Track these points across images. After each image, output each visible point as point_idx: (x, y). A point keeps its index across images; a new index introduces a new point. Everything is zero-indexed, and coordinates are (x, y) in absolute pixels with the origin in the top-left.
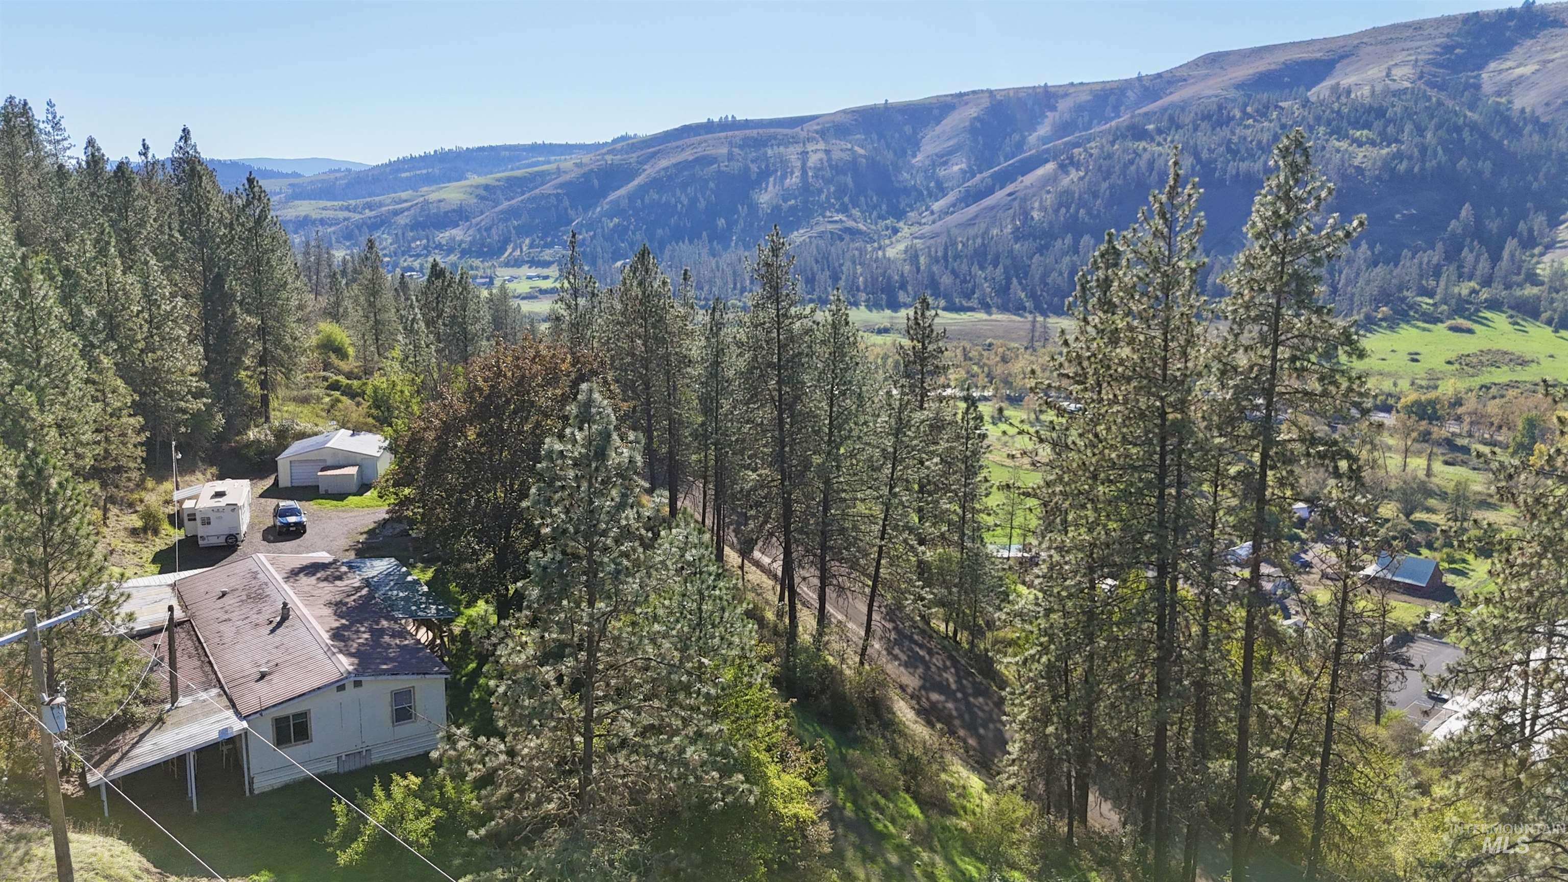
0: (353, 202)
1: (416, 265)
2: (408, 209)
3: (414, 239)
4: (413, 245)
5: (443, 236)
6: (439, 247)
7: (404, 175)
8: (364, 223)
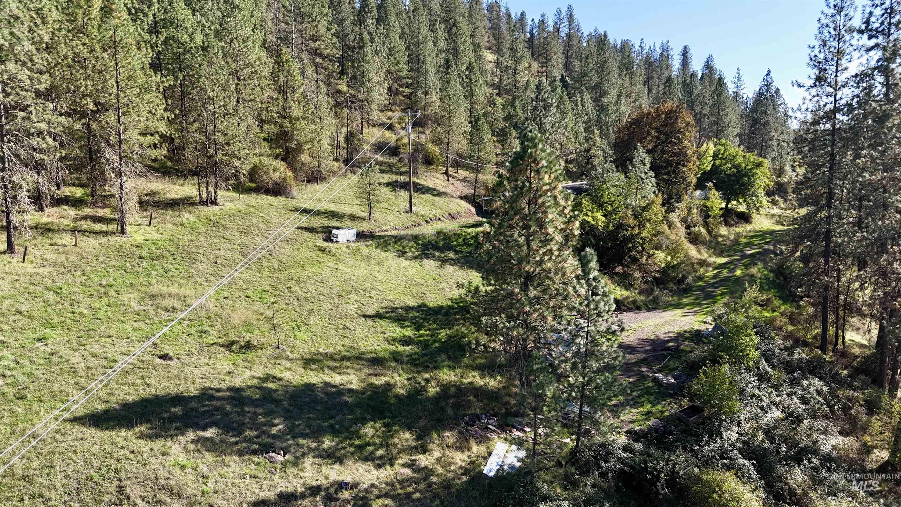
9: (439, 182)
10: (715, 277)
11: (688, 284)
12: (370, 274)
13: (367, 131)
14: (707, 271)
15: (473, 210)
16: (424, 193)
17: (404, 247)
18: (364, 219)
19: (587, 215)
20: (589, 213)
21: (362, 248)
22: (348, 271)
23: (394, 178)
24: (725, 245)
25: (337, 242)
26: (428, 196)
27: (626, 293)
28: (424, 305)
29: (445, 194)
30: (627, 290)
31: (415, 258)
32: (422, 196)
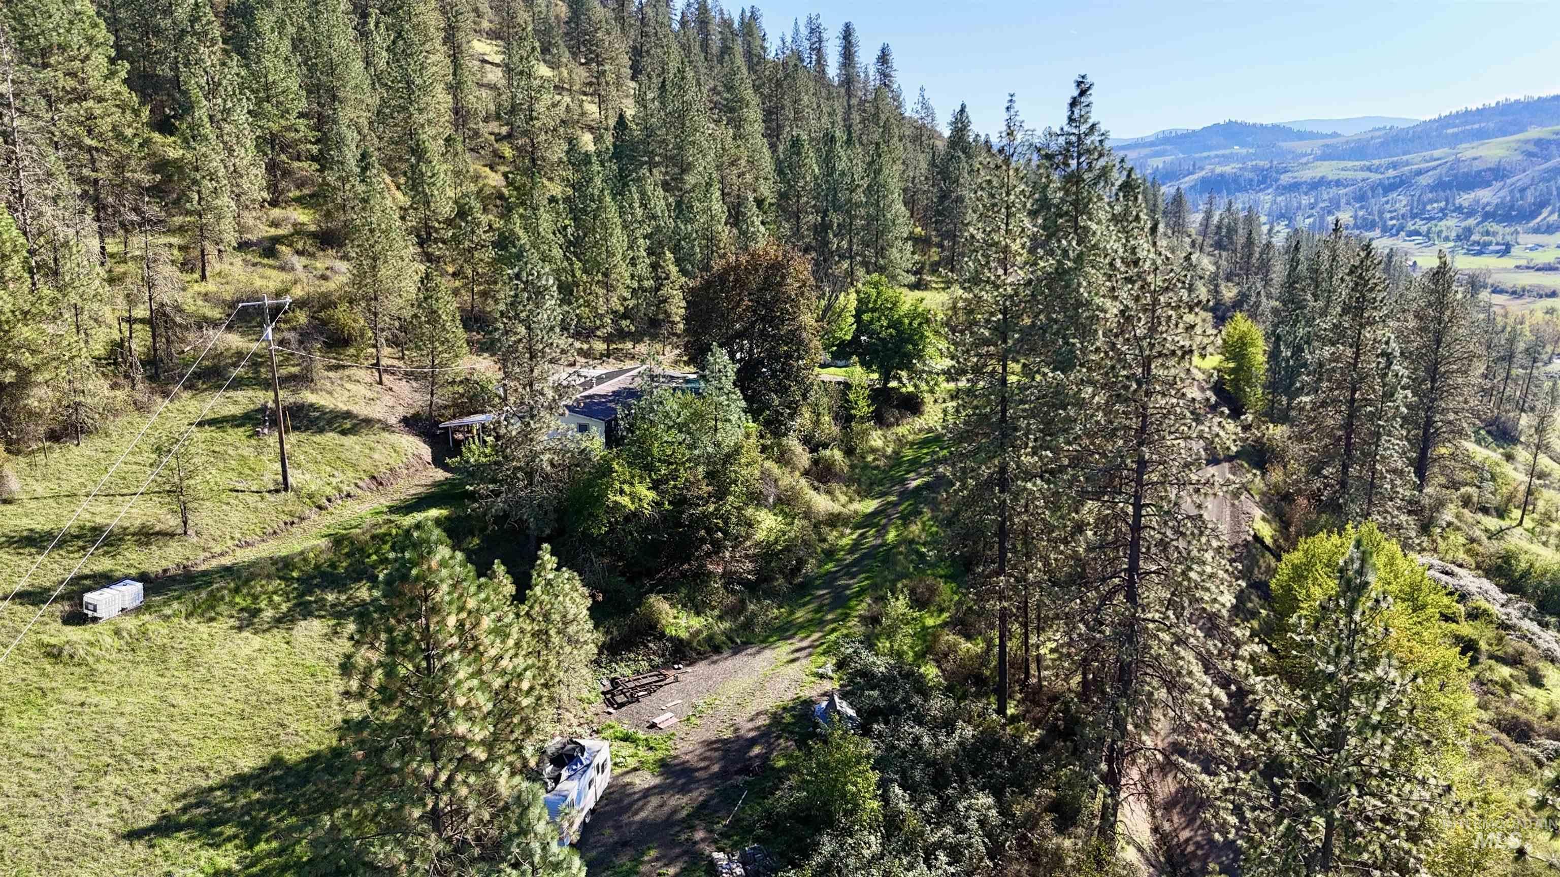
0: (1376, 162)
1: (1424, 229)
2: (1434, 168)
3: (1431, 201)
4: (1429, 207)
5: (1465, 199)
6: (1459, 209)
7: (1450, 131)
8: (1381, 184)
9: (362, 390)
10: (856, 546)
11: (806, 576)
12: (163, 700)
13: (218, 267)
14: (842, 535)
15: (426, 452)
16: (321, 431)
17: (255, 598)
18: (172, 535)
19: (622, 492)
20: (626, 487)
21: (151, 628)
22: (108, 703)
23: (263, 397)
24: (877, 467)
25: (95, 620)
26: (330, 438)
27: (697, 623)
28: (277, 761)
29: (368, 422)
30: (698, 614)
31: (278, 621)
32: (318, 438)
